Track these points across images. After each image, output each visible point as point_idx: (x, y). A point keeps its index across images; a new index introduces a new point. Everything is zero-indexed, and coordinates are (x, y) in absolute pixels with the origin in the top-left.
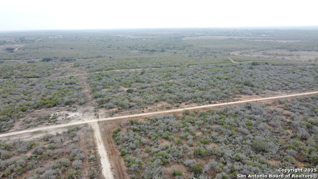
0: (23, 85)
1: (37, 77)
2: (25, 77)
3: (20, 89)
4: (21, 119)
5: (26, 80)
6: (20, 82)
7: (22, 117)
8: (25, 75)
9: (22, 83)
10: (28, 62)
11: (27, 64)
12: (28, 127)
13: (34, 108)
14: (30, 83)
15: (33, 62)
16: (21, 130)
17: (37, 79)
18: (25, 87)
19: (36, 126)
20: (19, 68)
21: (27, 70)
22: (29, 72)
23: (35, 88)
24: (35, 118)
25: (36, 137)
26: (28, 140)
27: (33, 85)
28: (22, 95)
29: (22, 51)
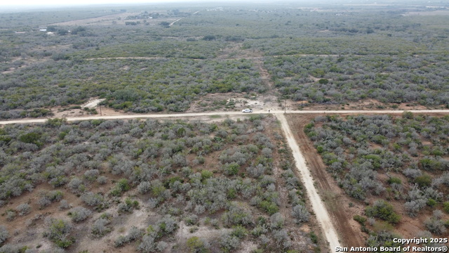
0: (188, 66)
1: (202, 58)
2: (189, 57)
3: (186, 70)
4: (196, 102)
5: (191, 61)
6: (184, 61)
7: (196, 99)
8: (188, 55)
9: (187, 63)
10: (188, 40)
11: (186, 42)
12: (205, 111)
13: (207, 91)
14: (196, 64)
15: (194, 40)
16: (198, 112)
17: (201, 60)
18: (191, 68)
19: (213, 110)
20: (179, 46)
21: (190, 49)
22: (192, 51)
23: (202, 71)
24: (210, 102)
25: (215, 120)
26: (208, 122)
27: (200, 67)
28: (191, 76)
29: (178, 27)
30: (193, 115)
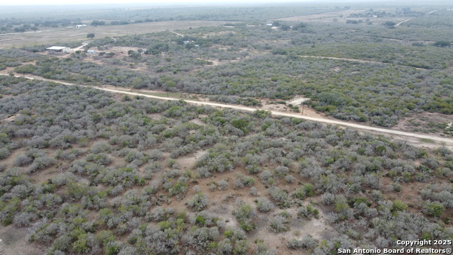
0: (407, 75)
1: (427, 68)
2: (410, 65)
3: (404, 79)
4: (406, 118)
5: (411, 69)
6: (403, 69)
7: (407, 116)
8: (410, 62)
9: (406, 72)
10: (414, 45)
11: (411, 47)
12: (416, 131)
13: (424, 108)
14: (417, 75)
15: (421, 45)
16: (406, 131)
17: (425, 70)
18: (410, 78)
19: (426, 132)
20: (401, 51)
21: (413, 56)
22: (416, 58)
23: (423, 82)
24: (424, 122)
25: (426, 145)
26: (416, 146)
27: (421, 78)
28: (407, 88)
29: (405, 28)
30: (398, 134)
